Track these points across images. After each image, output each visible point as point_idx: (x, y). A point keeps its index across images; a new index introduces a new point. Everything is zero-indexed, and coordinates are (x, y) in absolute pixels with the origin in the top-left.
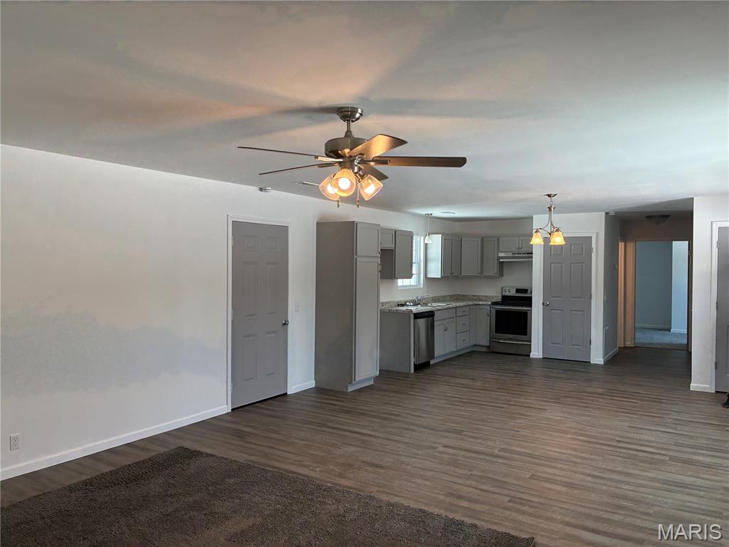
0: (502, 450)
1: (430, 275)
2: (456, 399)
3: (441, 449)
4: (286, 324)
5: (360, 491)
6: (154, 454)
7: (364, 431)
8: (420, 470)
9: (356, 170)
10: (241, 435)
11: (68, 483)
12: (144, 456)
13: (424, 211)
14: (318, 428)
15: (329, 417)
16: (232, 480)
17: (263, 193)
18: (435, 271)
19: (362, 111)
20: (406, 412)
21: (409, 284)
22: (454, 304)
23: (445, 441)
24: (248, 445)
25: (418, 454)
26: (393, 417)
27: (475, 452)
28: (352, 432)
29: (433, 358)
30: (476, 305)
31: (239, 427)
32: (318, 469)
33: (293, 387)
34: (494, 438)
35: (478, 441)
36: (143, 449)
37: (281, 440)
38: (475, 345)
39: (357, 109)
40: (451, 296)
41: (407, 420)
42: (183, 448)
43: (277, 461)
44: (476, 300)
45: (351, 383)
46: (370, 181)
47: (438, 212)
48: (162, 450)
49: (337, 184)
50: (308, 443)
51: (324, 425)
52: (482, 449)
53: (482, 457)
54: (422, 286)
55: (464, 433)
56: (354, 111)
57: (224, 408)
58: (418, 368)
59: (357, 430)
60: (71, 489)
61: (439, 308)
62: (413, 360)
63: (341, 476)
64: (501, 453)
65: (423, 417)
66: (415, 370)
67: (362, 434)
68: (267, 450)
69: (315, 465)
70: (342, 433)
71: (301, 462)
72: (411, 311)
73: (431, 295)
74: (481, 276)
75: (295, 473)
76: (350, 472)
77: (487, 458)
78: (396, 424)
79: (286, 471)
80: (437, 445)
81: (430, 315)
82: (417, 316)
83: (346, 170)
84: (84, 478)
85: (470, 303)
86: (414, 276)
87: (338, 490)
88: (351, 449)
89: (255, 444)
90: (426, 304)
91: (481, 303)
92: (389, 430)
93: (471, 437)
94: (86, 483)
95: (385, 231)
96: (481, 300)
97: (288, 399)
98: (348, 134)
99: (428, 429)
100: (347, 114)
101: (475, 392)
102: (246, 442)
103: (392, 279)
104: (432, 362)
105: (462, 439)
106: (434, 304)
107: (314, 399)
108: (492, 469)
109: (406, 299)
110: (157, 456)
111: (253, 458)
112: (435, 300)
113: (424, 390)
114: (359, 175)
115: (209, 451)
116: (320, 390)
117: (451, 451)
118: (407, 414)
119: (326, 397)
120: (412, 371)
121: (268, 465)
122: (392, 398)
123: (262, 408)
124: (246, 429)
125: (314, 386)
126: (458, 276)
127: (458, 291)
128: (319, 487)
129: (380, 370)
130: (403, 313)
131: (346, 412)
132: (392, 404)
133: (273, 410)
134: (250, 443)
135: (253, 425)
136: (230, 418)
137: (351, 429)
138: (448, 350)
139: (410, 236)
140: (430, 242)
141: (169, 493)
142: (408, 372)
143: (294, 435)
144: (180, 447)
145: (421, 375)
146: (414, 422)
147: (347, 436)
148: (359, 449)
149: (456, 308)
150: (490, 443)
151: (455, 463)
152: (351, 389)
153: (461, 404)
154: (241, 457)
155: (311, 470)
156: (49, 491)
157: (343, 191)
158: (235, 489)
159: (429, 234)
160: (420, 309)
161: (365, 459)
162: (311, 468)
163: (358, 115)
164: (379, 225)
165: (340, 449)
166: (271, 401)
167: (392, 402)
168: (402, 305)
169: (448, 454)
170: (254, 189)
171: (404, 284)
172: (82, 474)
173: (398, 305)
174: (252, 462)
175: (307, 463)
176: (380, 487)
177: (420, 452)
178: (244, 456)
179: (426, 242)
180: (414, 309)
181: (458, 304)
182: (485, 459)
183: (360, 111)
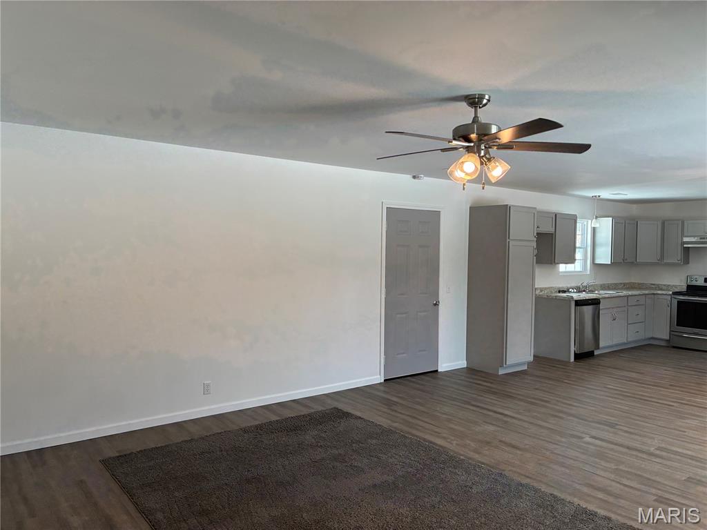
0: (659, 449)
1: (598, 261)
2: (616, 392)
3: (588, 439)
4: (436, 305)
5: (492, 468)
6: (313, 411)
7: (506, 412)
8: (561, 457)
9: (482, 154)
10: (388, 403)
11: (243, 425)
12: (305, 411)
13: (590, 193)
14: (463, 405)
15: (475, 396)
16: (374, 441)
17: (416, 180)
18: (605, 256)
19: (490, 97)
20: (557, 399)
21: (573, 270)
22: (625, 293)
23: (594, 433)
24: (393, 413)
25: (561, 442)
26: (543, 403)
27: (628, 448)
28: (495, 412)
29: (598, 347)
30: (654, 294)
31: (389, 397)
32: (455, 442)
33: (444, 365)
34: (652, 435)
35: (633, 436)
36: (306, 406)
37: (425, 412)
38: (653, 338)
39: (484, 95)
40: (624, 284)
41: (558, 408)
42: (337, 409)
43: (417, 429)
44: (656, 290)
45: (502, 366)
46: (497, 164)
47: (606, 194)
48: (320, 408)
49: (462, 167)
50: (450, 417)
51: (469, 403)
52: (637, 445)
53: (634, 453)
54: (589, 273)
55: (617, 427)
56: (481, 97)
57: (378, 378)
58: (578, 357)
59: (500, 410)
60: (245, 431)
61: (607, 296)
62: (573, 349)
63: (476, 451)
64: (658, 452)
65: (575, 406)
66: (575, 359)
67: (506, 415)
68: (411, 420)
69: (453, 438)
70: (485, 412)
71: (439, 433)
72: (572, 297)
73: (599, 282)
74: (661, 262)
75: (431, 442)
76: (486, 449)
77: (640, 455)
78: (543, 410)
79: (425, 440)
80: (584, 436)
81: (595, 302)
82: (579, 303)
83: (472, 154)
84: (257, 423)
85: (647, 292)
86: (577, 261)
87: (470, 464)
88: (491, 428)
89: (401, 413)
90: (592, 292)
91: (659, 292)
92: (535, 414)
93: (626, 432)
94: (257, 427)
95: (543, 214)
96: (661, 290)
97: (439, 376)
98: (475, 120)
99: (577, 418)
100: (475, 101)
101: (643, 387)
102: (393, 410)
103: (552, 264)
104: (596, 353)
105: (615, 433)
106: (602, 292)
107: (463, 378)
108: (643, 466)
109: (569, 286)
110: (316, 413)
111: (395, 425)
112: (604, 287)
113: (583, 379)
114: (486, 158)
115: (358, 414)
116: (470, 371)
117: (598, 442)
118: (557, 401)
119: (476, 377)
120: (572, 359)
121: (408, 433)
122: (545, 385)
123: (413, 382)
124: (395, 399)
125: (465, 366)
126: (633, 262)
127: (635, 278)
128: (452, 458)
129: (534, 356)
130: (564, 299)
131: (494, 393)
132: (544, 391)
133: (422, 385)
134: (396, 411)
135: (400, 395)
136: (382, 388)
137: (495, 409)
138: (616, 341)
139: (573, 219)
140: (597, 225)
141: (319, 444)
142: (567, 360)
143: (438, 409)
144: (335, 408)
145: (581, 364)
146: (565, 410)
147: (488, 415)
148: (499, 429)
149: (628, 296)
150: (649, 441)
151: (601, 455)
152: (501, 372)
153: (621, 397)
154: (384, 422)
155: (447, 442)
156: (228, 430)
157: (467, 174)
158: (375, 449)
159: (597, 217)
160: (584, 296)
161: (504, 439)
162: (449, 440)
163: (485, 101)
164: (535, 208)
165: (480, 426)
166: (422, 377)
167: (544, 389)
168: (564, 292)
169: (596, 446)
170: (409, 177)
171: (568, 270)
172: (256, 420)
173: (559, 292)
174: (395, 428)
175: (445, 435)
176: (514, 467)
177: (563, 440)
178: (389, 422)
179: (593, 226)
180: (576, 296)
181: (630, 293)
182: (637, 456)
183: (487, 97)
